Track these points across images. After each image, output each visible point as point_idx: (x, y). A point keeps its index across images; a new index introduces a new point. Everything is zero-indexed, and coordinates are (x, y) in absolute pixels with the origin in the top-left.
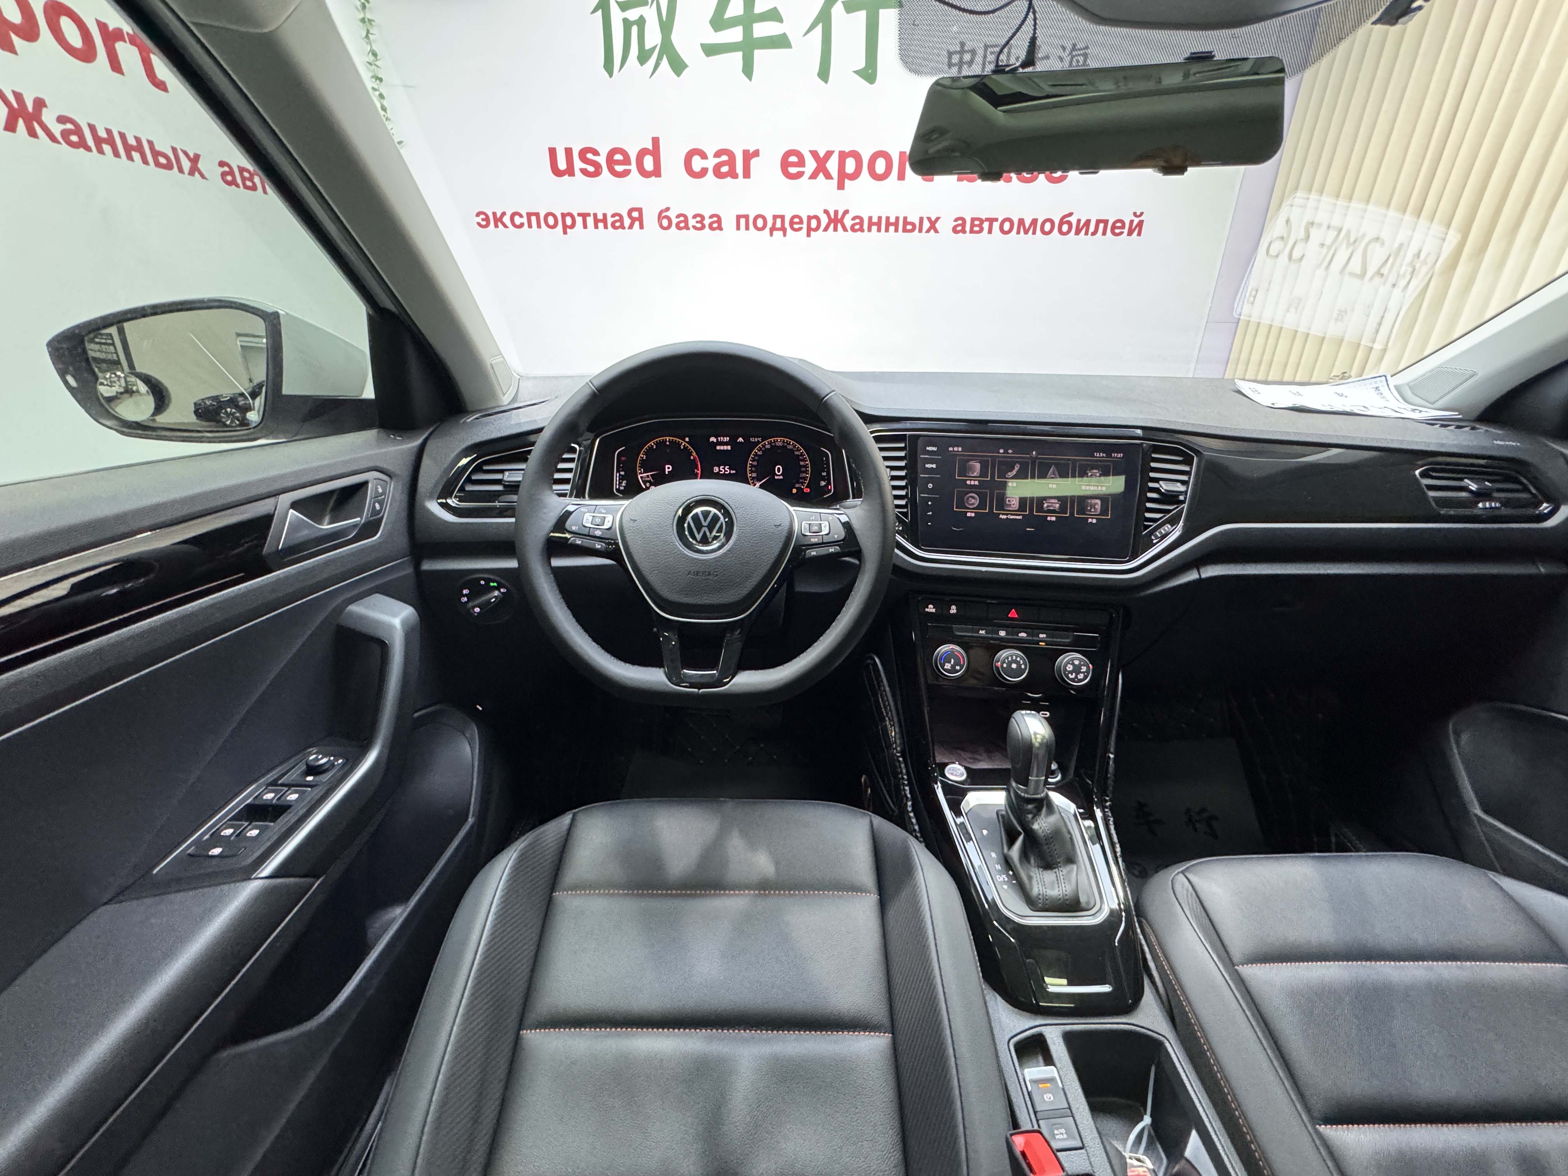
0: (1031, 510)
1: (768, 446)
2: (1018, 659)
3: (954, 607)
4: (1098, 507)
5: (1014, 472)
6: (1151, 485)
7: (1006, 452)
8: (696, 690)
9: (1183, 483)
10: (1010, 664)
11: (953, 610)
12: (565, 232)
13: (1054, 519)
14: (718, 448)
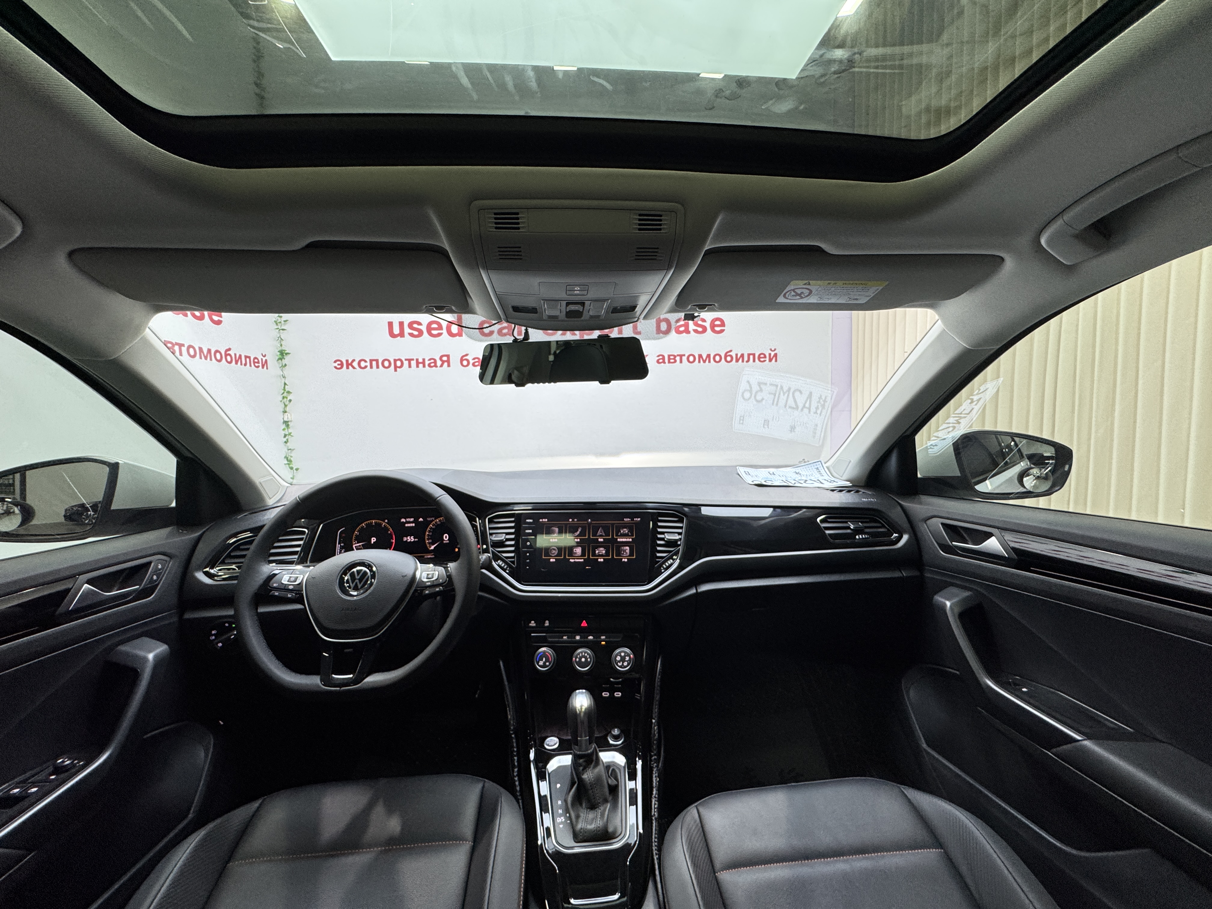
0: (589, 556)
1: (438, 523)
2: (586, 655)
3: (547, 622)
4: (628, 551)
5: (578, 533)
6: (659, 536)
7: (573, 520)
8: (338, 689)
9: (680, 534)
10: (580, 659)
11: (547, 623)
13: (602, 560)
14: (407, 525)
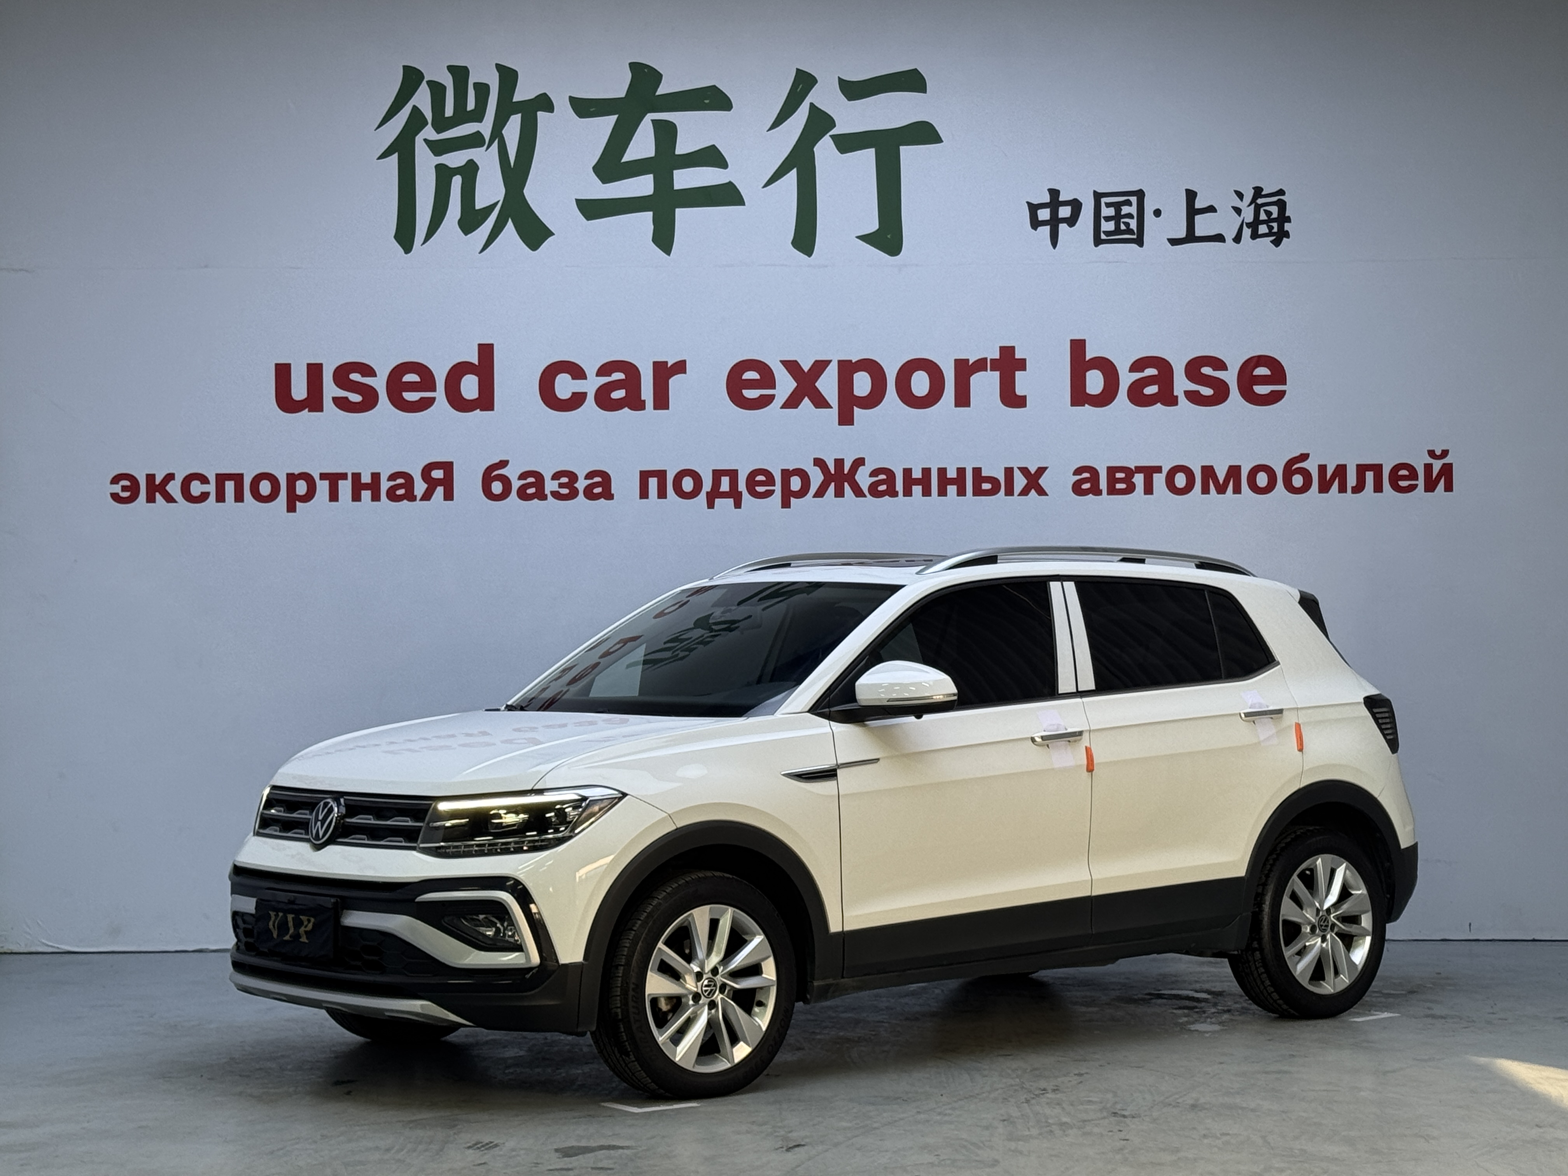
12: (291, 508)
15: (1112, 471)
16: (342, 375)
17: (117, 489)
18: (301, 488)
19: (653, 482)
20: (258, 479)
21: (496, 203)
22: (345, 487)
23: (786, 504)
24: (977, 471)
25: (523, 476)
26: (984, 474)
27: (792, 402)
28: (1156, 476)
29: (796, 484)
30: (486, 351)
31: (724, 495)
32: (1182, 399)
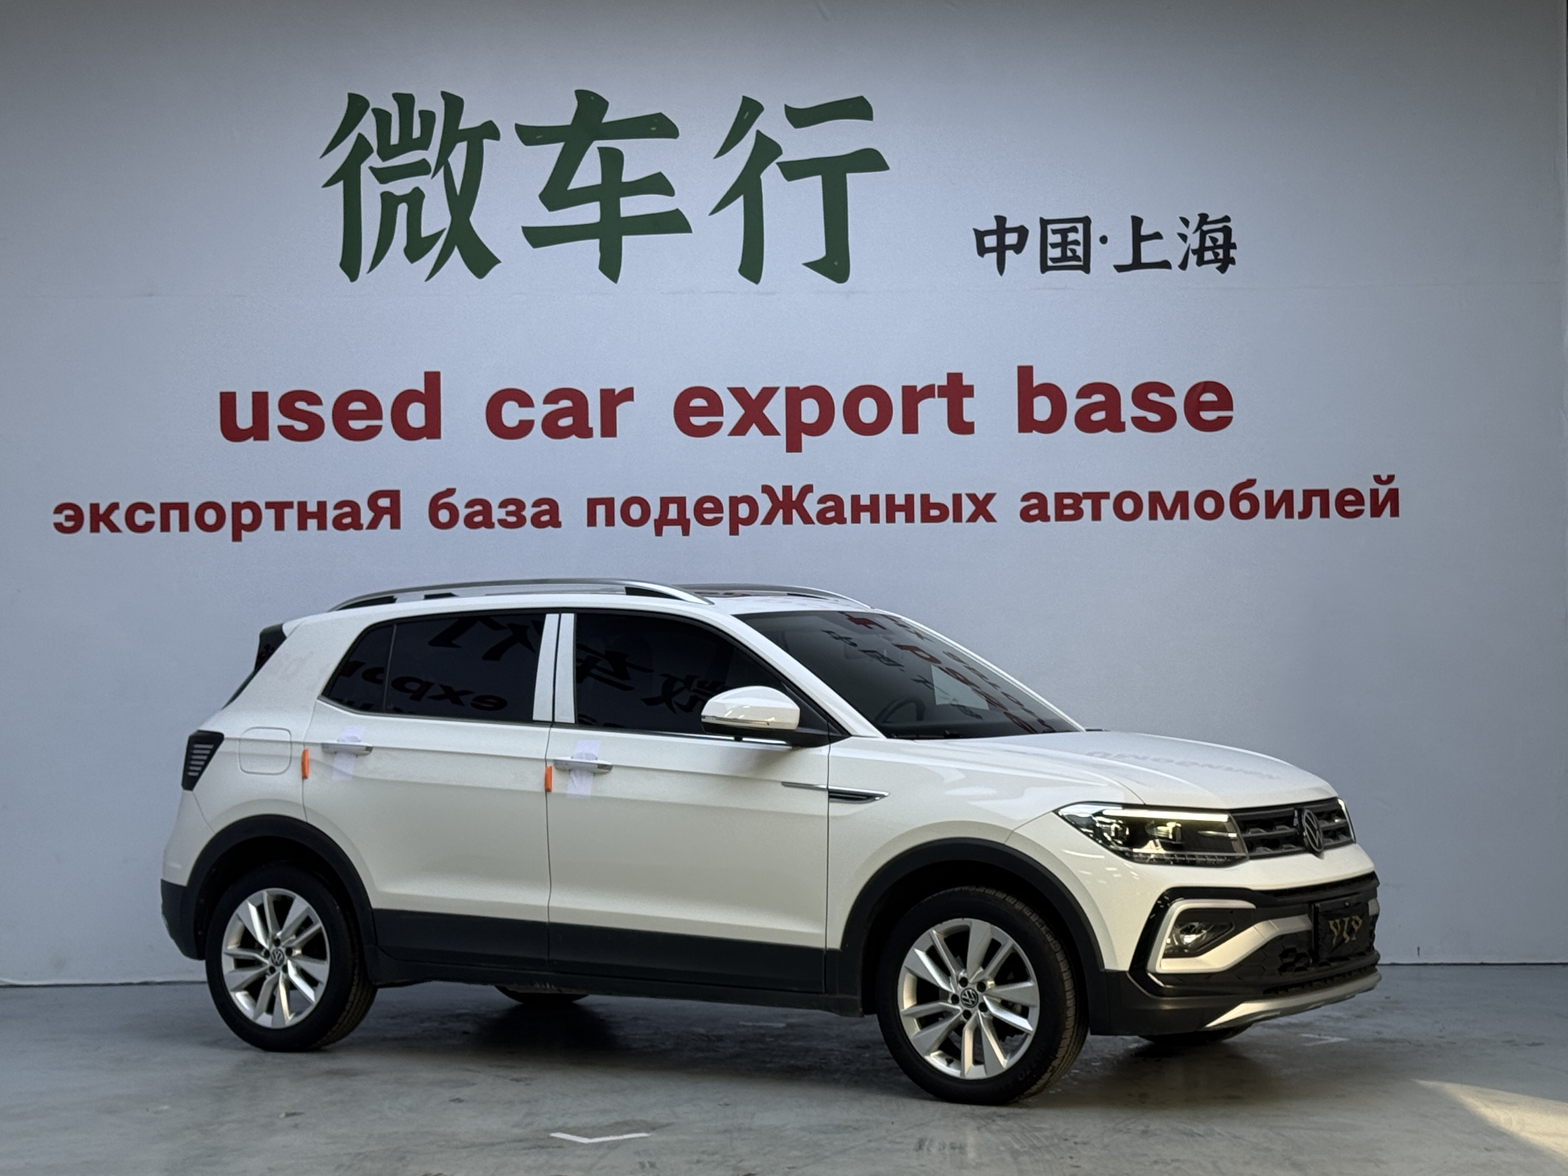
12: (237, 537)
15: (1059, 497)
16: (287, 404)
17: (60, 518)
18: (247, 516)
19: (601, 510)
20: (202, 509)
21: (442, 232)
22: (291, 516)
23: (734, 531)
24: (925, 498)
25: (470, 504)
26: (932, 500)
27: (740, 429)
28: (1104, 502)
29: (744, 511)
30: (432, 379)
31: (673, 523)
32: (1129, 425)
